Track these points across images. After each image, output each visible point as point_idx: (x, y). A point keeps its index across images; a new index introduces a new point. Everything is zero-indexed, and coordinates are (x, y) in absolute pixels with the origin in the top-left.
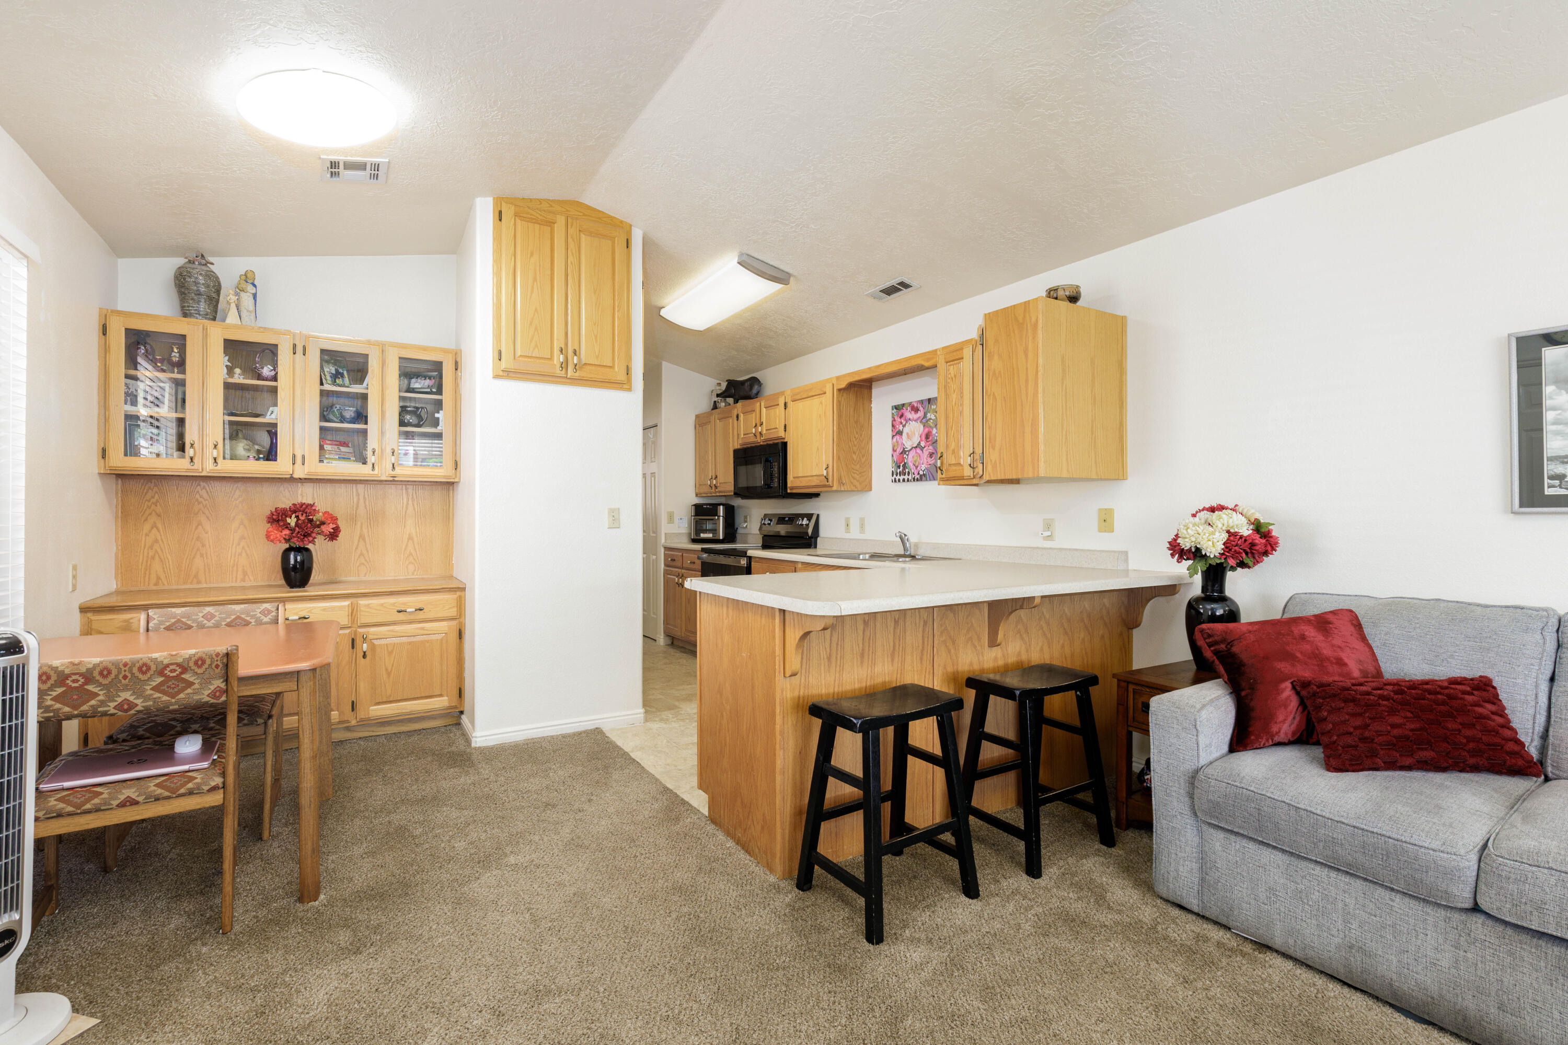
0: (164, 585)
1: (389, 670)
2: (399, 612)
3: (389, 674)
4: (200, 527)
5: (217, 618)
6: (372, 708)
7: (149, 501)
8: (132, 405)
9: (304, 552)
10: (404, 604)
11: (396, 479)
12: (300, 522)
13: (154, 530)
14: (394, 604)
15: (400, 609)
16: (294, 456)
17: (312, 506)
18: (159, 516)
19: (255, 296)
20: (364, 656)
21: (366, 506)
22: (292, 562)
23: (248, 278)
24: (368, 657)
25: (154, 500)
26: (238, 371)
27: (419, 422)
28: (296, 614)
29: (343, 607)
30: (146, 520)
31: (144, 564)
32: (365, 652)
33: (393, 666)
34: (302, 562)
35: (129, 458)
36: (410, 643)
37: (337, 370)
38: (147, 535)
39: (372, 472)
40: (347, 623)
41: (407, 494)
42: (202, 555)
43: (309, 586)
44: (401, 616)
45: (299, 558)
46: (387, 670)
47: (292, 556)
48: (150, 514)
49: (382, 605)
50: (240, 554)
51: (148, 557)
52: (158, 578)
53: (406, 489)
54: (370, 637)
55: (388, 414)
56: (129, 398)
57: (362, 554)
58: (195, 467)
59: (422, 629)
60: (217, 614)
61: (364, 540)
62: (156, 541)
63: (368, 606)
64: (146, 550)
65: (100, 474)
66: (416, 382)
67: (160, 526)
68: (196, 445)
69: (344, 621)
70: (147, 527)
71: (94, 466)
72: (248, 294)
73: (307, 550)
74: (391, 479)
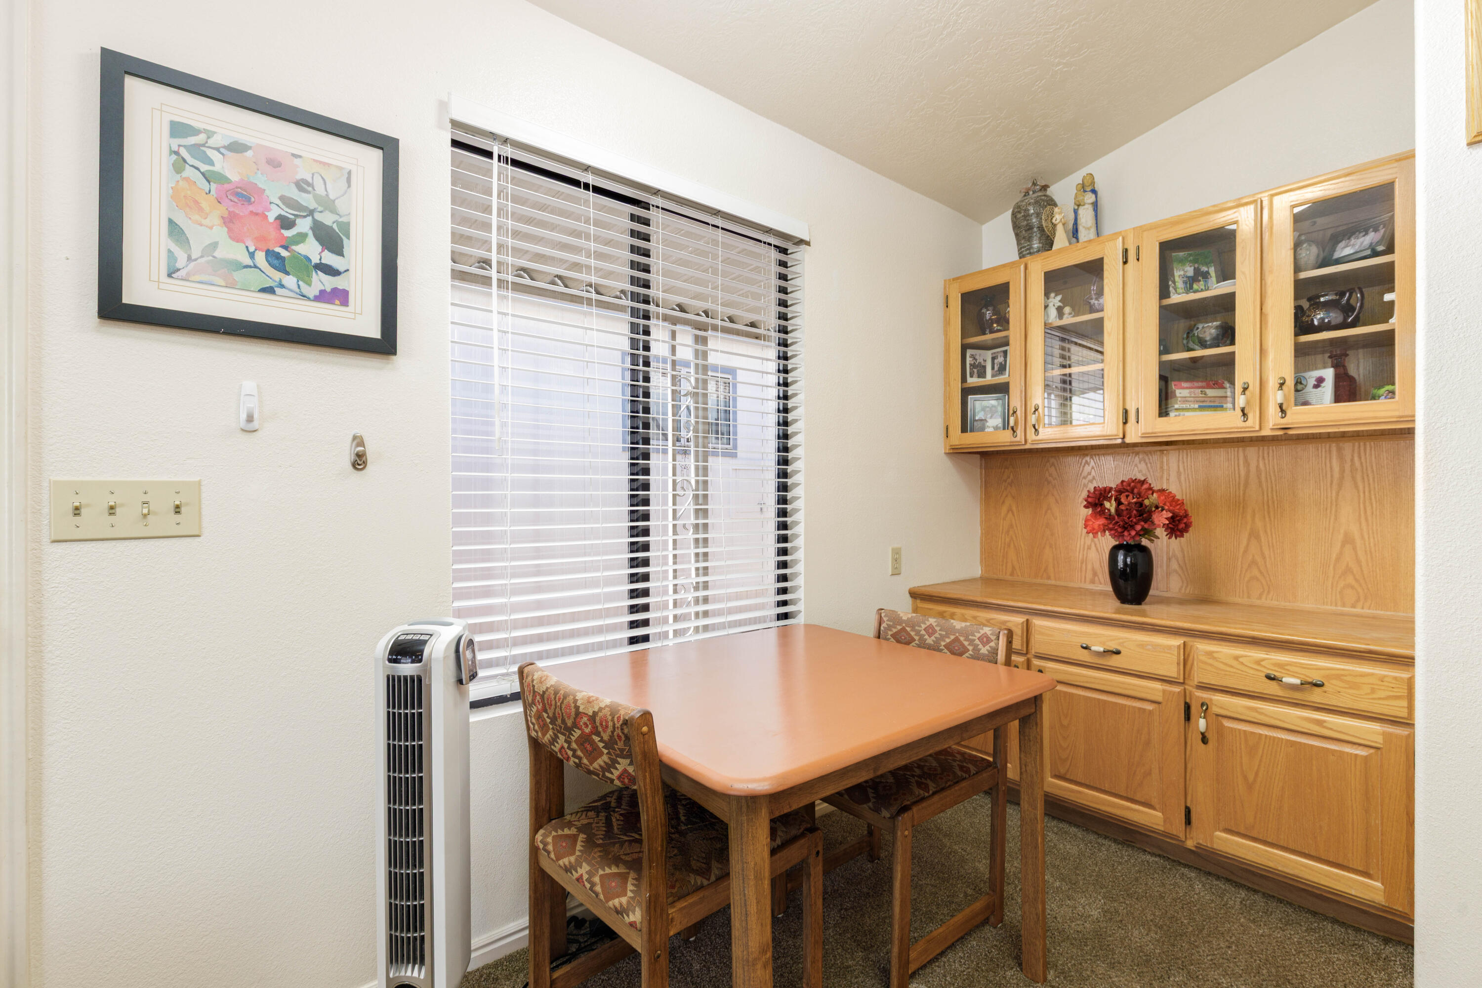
0: (1018, 576)
1: (1251, 778)
2: (1269, 678)
3: (1250, 787)
4: (1049, 511)
5: (937, 635)
6: (1218, 833)
7: (1006, 481)
8: (979, 377)
9: (1136, 552)
10: (1281, 665)
11: (1291, 432)
12: (1122, 507)
13: (1010, 514)
14: (1258, 662)
15: (1272, 673)
16: (1126, 412)
17: (1143, 482)
18: (1014, 498)
19: (1095, 205)
20: (1204, 739)
21: (1260, 482)
22: (1121, 564)
23: (1089, 187)
24: (1212, 743)
25: (1009, 480)
26: (1067, 310)
27: (1345, 319)
28: (1102, 644)
29: (1170, 647)
30: (1003, 502)
31: (1002, 551)
32: (1203, 734)
33: (1257, 774)
34: (1134, 566)
35: (968, 435)
36: (1293, 744)
37: (1197, 271)
38: (1004, 519)
39: (1244, 424)
40: (1175, 675)
41: (1341, 458)
42: (1051, 546)
43: (1146, 604)
44: (1272, 688)
45: (1129, 560)
46: (1245, 778)
47: (1121, 558)
48: (1007, 496)
49: (1236, 658)
50: (1089, 548)
51: (1005, 543)
52: (1013, 568)
53: (1339, 450)
54: (1215, 709)
55: (1271, 319)
56: (975, 370)
57: (1254, 562)
58: (1018, 439)
59: (1320, 723)
60: (938, 629)
61: (1258, 538)
62: (1011, 526)
63: (1210, 654)
64: (1003, 536)
65: (945, 453)
66: (1347, 246)
67: (1014, 508)
68: (1018, 412)
69: (1172, 670)
70: (1004, 509)
71: (937, 446)
72: (1086, 206)
73: (1144, 550)
74: (1281, 433)
